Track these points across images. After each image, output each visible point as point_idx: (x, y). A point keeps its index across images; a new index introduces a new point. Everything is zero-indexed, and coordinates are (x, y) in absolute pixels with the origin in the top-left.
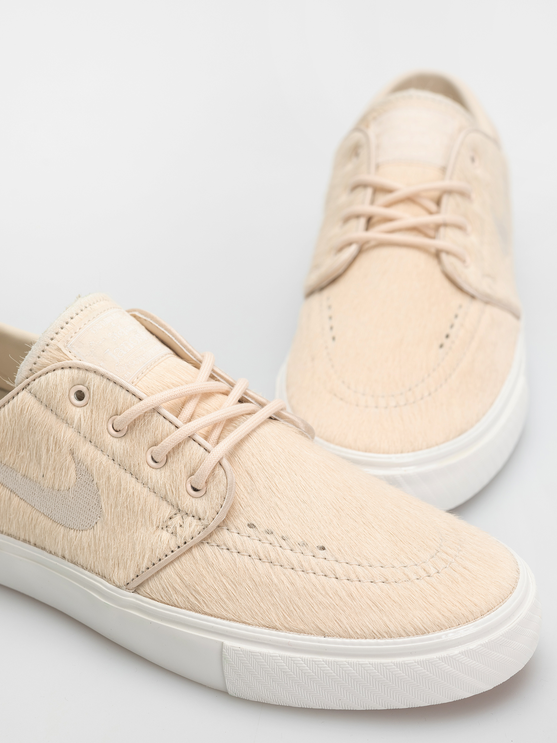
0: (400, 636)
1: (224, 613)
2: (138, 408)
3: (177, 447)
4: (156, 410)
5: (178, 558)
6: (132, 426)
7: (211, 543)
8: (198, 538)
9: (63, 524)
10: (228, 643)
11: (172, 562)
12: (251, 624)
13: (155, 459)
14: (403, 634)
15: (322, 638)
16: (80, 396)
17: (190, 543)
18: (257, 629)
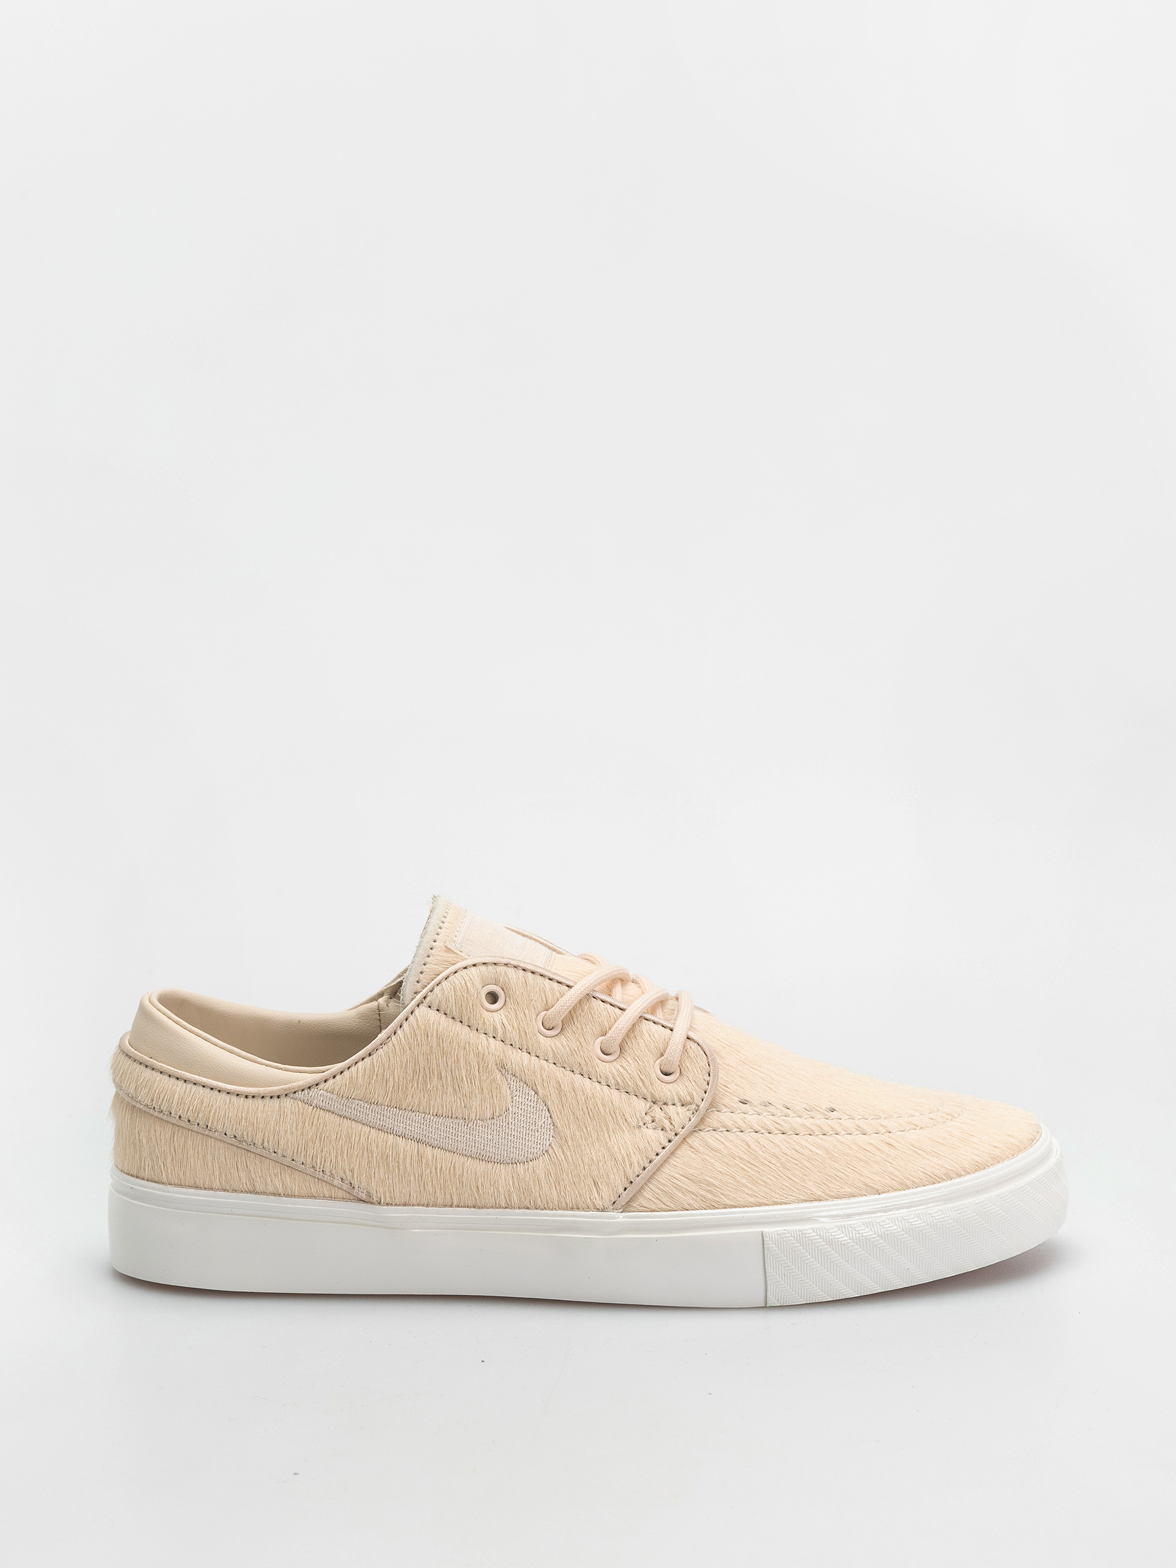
0: (960, 1176)
1: (752, 1200)
2: (570, 997)
3: (633, 1028)
4: (589, 996)
5: (673, 1153)
6: (570, 1017)
7: (704, 1129)
8: (689, 1126)
9: (502, 1161)
10: (767, 1229)
11: (665, 1161)
12: (787, 1203)
13: (606, 1051)
14: (963, 1173)
15: (877, 1196)
16: (493, 998)
17: (682, 1132)
18: (796, 1205)
